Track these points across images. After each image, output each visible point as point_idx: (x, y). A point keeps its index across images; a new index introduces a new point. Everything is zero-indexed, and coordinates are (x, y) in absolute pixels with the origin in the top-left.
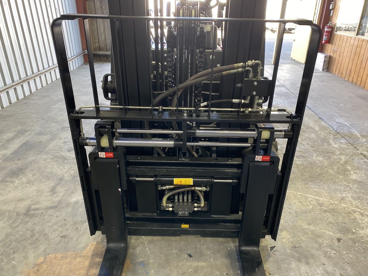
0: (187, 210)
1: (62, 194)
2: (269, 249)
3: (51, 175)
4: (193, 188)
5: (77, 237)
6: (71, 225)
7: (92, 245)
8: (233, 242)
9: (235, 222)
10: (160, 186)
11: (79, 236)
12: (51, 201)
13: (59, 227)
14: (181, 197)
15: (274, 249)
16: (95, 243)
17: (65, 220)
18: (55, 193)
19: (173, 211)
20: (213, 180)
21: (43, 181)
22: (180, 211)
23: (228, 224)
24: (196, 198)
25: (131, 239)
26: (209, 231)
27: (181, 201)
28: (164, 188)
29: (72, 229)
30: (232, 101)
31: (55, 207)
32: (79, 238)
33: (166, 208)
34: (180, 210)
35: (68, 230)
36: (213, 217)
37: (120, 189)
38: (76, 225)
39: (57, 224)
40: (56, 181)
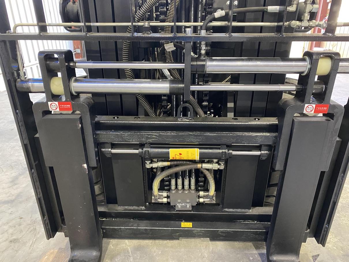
0: (188, 201)
1: (24, 185)
2: (311, 258)
3: (16, 163)
4: (199, 166)
5: (33, 242)
6: (28, 225)
7: (52, 253)
8: (257, 248)
9: (261, 218)
10: (148, 162)
11: (36, 240)
12: (8, 195)
13: (10, 227)
14: (180, 181)
15: (318, 259)
16: (57, 250)
17: (21, 218)
18: (16, 184)
19: (169, 203)
20: (231, 151)
21: (4, 170)
22: (179, 203)
23: (251, 222)
24: (202, 183)
25: (108, 244)
26: (222, 232)
27: (180, 187)
28: (155, 165)
29: (28, 230)
30: (267, 9)
31: (12, 201)
32: (35, 242)
33: (159, 199)
34: (179, 201)
35: (21, 231)
36: (227, 212)
37: (85, 166)
38: (35, 224)
39: (8, 223)
40: (21, 170)
